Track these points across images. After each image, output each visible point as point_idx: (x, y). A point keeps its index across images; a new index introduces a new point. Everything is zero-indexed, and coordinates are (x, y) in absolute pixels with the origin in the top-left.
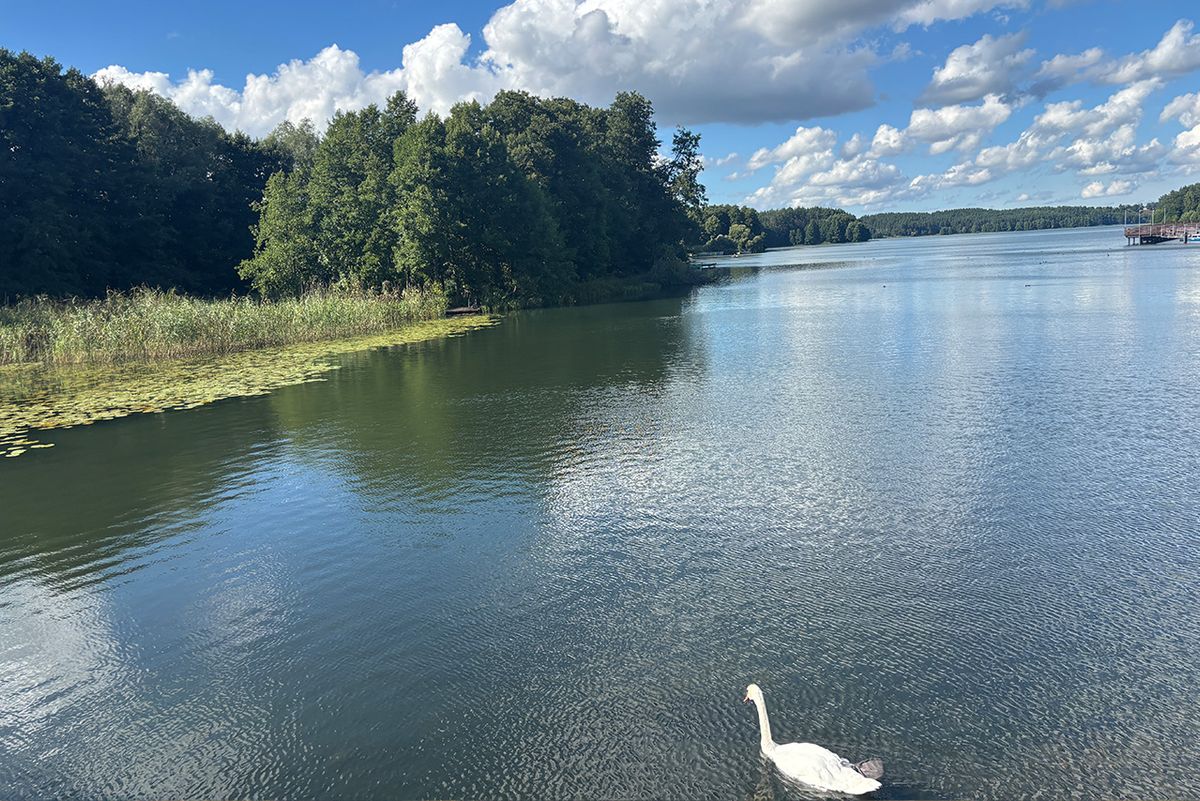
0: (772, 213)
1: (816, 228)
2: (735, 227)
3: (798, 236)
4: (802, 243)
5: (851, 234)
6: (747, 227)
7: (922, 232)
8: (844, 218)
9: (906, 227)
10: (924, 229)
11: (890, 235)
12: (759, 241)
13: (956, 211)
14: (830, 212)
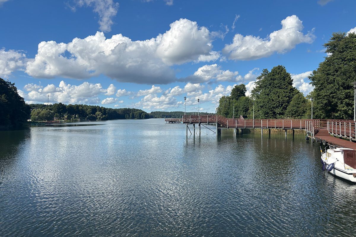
0: (120, 109)
1: (133, 114)
2: (98, 113)
3: (128, 116)
4: (129, 118)
5: (143, 117)
6: (101, 113)
7: (167, 117)
8: (141, 112)
9: (163, 115)
10: (167, 116)
11: (158, 117)
12: (104, 117)
13: (176, 112)
14: (137, 110)
